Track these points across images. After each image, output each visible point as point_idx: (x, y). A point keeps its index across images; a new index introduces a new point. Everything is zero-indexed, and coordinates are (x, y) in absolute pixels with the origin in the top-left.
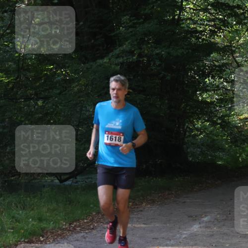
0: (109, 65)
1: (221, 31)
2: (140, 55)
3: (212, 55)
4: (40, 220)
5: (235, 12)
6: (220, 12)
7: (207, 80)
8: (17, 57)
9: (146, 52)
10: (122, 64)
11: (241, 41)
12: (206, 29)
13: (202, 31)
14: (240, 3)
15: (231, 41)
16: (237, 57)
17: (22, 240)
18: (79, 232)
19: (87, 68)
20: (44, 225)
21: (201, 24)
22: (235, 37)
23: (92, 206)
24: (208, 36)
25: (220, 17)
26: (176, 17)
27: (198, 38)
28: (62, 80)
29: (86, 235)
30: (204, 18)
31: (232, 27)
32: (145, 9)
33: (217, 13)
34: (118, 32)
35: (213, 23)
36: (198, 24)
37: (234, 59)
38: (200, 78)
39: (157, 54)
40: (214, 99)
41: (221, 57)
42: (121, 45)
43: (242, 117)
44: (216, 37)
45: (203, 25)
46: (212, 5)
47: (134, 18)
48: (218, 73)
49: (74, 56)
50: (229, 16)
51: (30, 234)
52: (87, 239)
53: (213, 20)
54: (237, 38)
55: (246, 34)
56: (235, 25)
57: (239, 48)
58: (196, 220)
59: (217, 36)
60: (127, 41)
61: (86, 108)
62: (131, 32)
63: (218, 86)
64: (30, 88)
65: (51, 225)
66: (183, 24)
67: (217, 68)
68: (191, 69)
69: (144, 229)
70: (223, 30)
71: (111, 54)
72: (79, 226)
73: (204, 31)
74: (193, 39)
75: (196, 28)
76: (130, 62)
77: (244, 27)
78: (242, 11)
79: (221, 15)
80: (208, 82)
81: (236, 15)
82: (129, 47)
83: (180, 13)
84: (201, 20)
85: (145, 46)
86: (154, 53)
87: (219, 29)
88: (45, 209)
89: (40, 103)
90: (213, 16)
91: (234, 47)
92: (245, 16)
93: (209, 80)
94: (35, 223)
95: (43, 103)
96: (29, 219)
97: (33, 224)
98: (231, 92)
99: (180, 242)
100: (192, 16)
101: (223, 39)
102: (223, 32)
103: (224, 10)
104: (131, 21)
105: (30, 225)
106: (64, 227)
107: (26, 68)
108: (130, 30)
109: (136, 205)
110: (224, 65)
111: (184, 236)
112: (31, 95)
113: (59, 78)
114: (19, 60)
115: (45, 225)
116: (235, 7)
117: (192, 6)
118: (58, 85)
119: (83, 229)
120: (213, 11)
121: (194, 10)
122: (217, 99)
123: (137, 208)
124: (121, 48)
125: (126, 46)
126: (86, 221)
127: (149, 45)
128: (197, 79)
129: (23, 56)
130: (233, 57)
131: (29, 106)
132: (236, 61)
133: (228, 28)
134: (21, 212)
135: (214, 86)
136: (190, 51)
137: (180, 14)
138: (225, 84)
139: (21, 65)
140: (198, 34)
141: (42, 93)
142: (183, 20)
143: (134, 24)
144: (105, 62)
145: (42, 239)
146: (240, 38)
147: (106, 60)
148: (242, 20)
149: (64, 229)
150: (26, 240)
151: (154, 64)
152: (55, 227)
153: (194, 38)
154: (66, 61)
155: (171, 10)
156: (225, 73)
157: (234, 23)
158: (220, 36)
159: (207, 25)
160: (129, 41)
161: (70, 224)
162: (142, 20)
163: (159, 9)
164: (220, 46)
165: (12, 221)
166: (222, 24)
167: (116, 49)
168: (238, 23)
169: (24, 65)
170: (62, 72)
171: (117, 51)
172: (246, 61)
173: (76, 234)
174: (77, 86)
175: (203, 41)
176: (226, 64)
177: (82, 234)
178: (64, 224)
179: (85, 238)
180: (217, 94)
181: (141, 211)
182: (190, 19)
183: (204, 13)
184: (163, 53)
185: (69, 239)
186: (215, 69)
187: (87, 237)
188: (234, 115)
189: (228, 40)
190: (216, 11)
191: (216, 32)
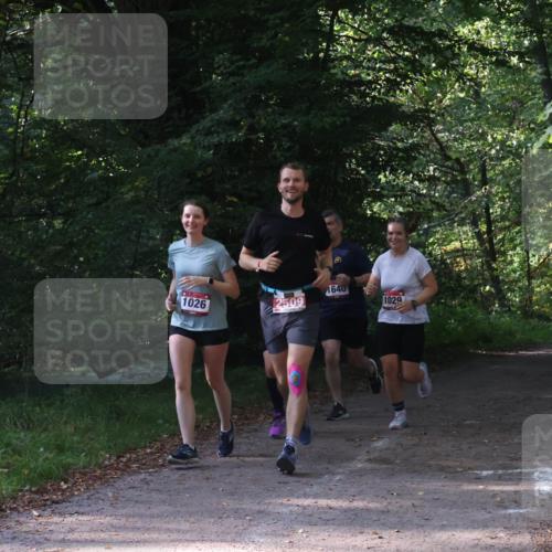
0: (192, 148)
1: (409, 81)
2: (252, 129)
3: (391, 129)
4: (61, 449)
5: (435, 45)
6: (405, 44)
7: (381, 176)
8: (11, 133)
9: (263, 121)
10: (217, 147)
11: (446, 102)
12: (378, 79)
13: (370, 82)
14: (444, 26)
15: (427, 102)
16: (439, 131)
17: (27, 488)
18: (135, 472)
19: (149, 156)
20: (68, 459)
21: (368, 68)
22: (436, 93)
23: (160, 421)
24: (382, 91)
25: (407, 53)
26: (321, 55)
27: (363, 95)
28: (101, 178)
29: (149, 478)
30: (376, 56)
31: (429, 74)
32: (261, 39)
33: (401, 47)
34: (208, 84)
35: (392, 66)
36: (364, 68)
37: (434, 135)
38: (368, 172)
39: (285, 127)
40: (396, 214)
41: (408, 132)
42: (214, 110)
43: (449, 248)
44: (398, 92)
45: (374, 69)
46: (391, 30)
47: (239, 57)
48: (403, 162)
49: (123, 132)
50: (424, 51)
51: (41, 475)
52: (152, 485)
53: (393, 60)
54: (439, 95)
55: (456, 87)
56: (435, 69)
57: (443, 115)
58: (360, 445)
59: (401, 90)
60: (226, 101)
61: (148, 232)
62: (234, 84)
63: (403, 189)
64: (37, 195)
65: (83, 459)
66: (334, 67)
67: (401, 154)
68: (351, 156)
69: (262, 465)
70: (411, 78)
71: (195, 127)
72: (137, 461)
73: (376, 81)
74: (354, 97)
75: (358, 75)
76: (232, 143)
77: (452, 73)
78: (448, 43)
79: (407, 50)
80: (383, 180)
81: (437, 51)
82: (231, 113)
83: (328, 46)
84: (369, 61)
85: (260, 112)
86: (279, 125)
87: (405, 77)
88: (70, 429)
89: (58, 223)
90: (393, 52)
91: (433, 112)
92: (453, 52)
93: (385, 176)
94: (51, 456)
95: (64, 223)
96: (39, 448)
97: (47, 458)
98: (427, 199)
99: (331, 489)
100: (352, 52)
101: (412, 96)
102: (412, 83)
103: (414, 40)
104: (232, 63)
105: (41, 459)
106: (107, 462)
107: (29, 155)
108: (232, 80)
109: (247, 419)
110: (415, 147)
111: (338, 478)
112: (41, 207)
113: (96, 175)
114: (14, 141)
115: (70, 460)
116: (434, 34)
117: (351, 33)
118: (92, 189)
119: (143, 466)
120: (391, 43)
121: (355, 40)
122: (401, 213)
123: (248, 424)
124: (215, 116)
125: (224, 113)
126: (149, 451)
127: (270, 110)
128: (362, 175)
129: (22, 133)
130: (432, 131)
131: (36, 229)
132: (437, 140)
133: (421, 75)
134: (22, 434)
135: (396, 189)
136: (348, 119)
137: (327, 49)
138: (416, 183)
139: (19, 151)
140: (363, 88)
141: (62, 203)
142: (333, 60)
143: (239, 68)
144: (185, 144)
145: (65, 486)
146: (444, 95)
147: (185, 139)
148: (448, 60)
149: (106, 466)
150: (33, 489)
151: (280, 146)
152: (89, 463)
153: (355, 94)
154: (107, 141)
155: (310, 41)
156: (416, 162)
157: (434, 65)
158: (407, 91)
159: (380, 69)
160: (229, 102)
161: (119, 457)
162: (253, 61)
163: (287, 39)
164: (406, 110)
165: (5, 453)
166: (409, 68)
167: (204, 118)
168: (440, 66)
169: (25, 150)
170: (100, 162)
171: (206, 123)
172: (455, 140)
173: (130, 475)
174: (130, 190)
175: (373, 101)
176: (418, 145)
177: (142, 476)
178: (107, 458)
179: (147, 483)
180: (401, 204)
181: (256, 430)
182: (348, 58)
183: (375, 47)
184: (296, 123)
185: (116, 485)
186: (397, 156)
187: (152, 481)
188: (433, 243)
189: (421, 99)
190: (398, 42)
191: (399, 84)
